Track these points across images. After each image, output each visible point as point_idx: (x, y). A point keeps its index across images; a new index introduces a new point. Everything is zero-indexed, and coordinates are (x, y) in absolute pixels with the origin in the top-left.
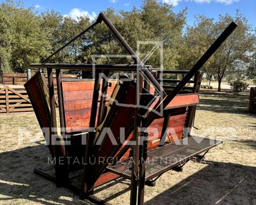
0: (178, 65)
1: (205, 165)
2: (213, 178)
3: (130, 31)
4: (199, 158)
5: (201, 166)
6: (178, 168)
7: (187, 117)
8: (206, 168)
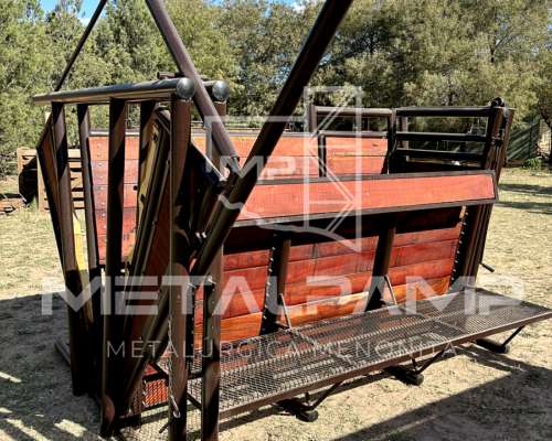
0: (535, 101)
1: (500, 374)
2: (502, 419)
3: (414, 23)
4: (491, 352)
5: (487, 374)
6: (409, 376)
7: (462, 237)
8: (497, 381)
